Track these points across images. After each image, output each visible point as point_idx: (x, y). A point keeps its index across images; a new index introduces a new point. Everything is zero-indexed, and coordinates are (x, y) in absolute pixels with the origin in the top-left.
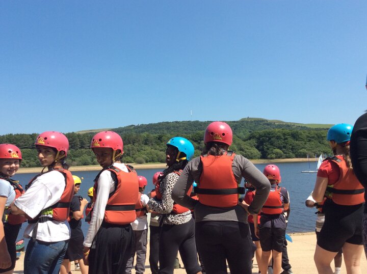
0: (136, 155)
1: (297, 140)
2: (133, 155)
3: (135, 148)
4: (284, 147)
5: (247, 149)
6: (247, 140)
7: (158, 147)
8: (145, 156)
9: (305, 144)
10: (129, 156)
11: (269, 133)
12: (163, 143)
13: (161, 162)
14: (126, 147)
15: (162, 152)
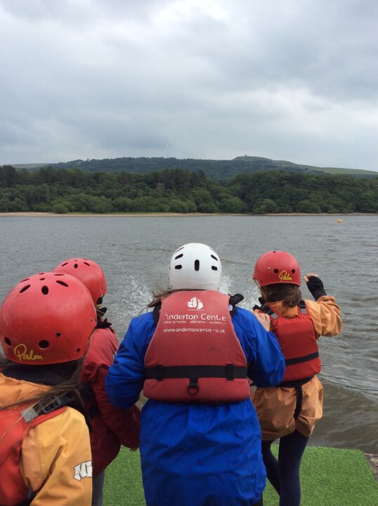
0: (55, 201)
1: (298, 187)
2: (51, 200)
3: (55, 189)
4: (279, 196)
5: (227, 197)
6: (230, 185)
7: (91, 189)
9: (309, 193)
10: (45, 201)
11: (259, 177)
12: (101, 184)
13: (94, 211)
14: (40, 187)
15: (96, 198)
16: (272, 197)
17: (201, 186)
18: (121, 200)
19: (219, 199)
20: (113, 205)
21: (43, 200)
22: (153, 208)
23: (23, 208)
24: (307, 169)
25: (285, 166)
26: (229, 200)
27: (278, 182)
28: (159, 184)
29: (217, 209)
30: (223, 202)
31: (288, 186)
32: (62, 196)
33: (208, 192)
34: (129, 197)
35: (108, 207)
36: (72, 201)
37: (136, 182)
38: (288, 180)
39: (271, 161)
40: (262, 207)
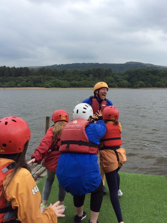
0: (45, 83)
1: (155, 76)
2: (44, 82)
3: (45, 77)
4: (146, 80)
6: (123, 75)
7: (61, 77)
8: (51, 83)
9: (161, 78)
10: (41, 83)
11: (137, 71)
12: (65, 75)
13: (62, 87)
14: (39, 76)
15: (63, 81)
16: (143, 80)
17: (110, 76)
18: (73, 82)
19: (118, 81)
20: (70, 84)
21: (40, 82)
22: (88, 86)
23: (32, 86)
24: (160, 67)
25: (150, 66)
26: (122, 82)
27: (146, 73)
28: (91, 75)
29: (116, 86)
30: (120, 83)
31: (151, 75)
32: (48, 80)
33: (113, 78)
34: (77, 81)
35: (68, 85)
36: (52, 82)
37: (81, 74)
38: (151, 72)
39: (143, 64)
40: (138, 85)
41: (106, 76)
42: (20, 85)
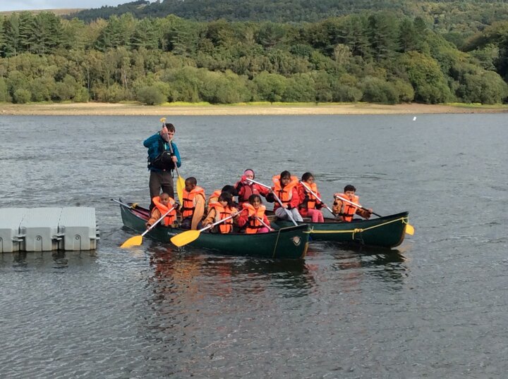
5: (472, 73)
8: (167, 85)
17: (421, 50)
19: (457, 76)
20: (251, 89)
21: (116, 79)
28: (341, 46)
29: (452, 95)
30: (465, 82)
34: (282, 73)
41: (402, 51)
42: (28, 94)
